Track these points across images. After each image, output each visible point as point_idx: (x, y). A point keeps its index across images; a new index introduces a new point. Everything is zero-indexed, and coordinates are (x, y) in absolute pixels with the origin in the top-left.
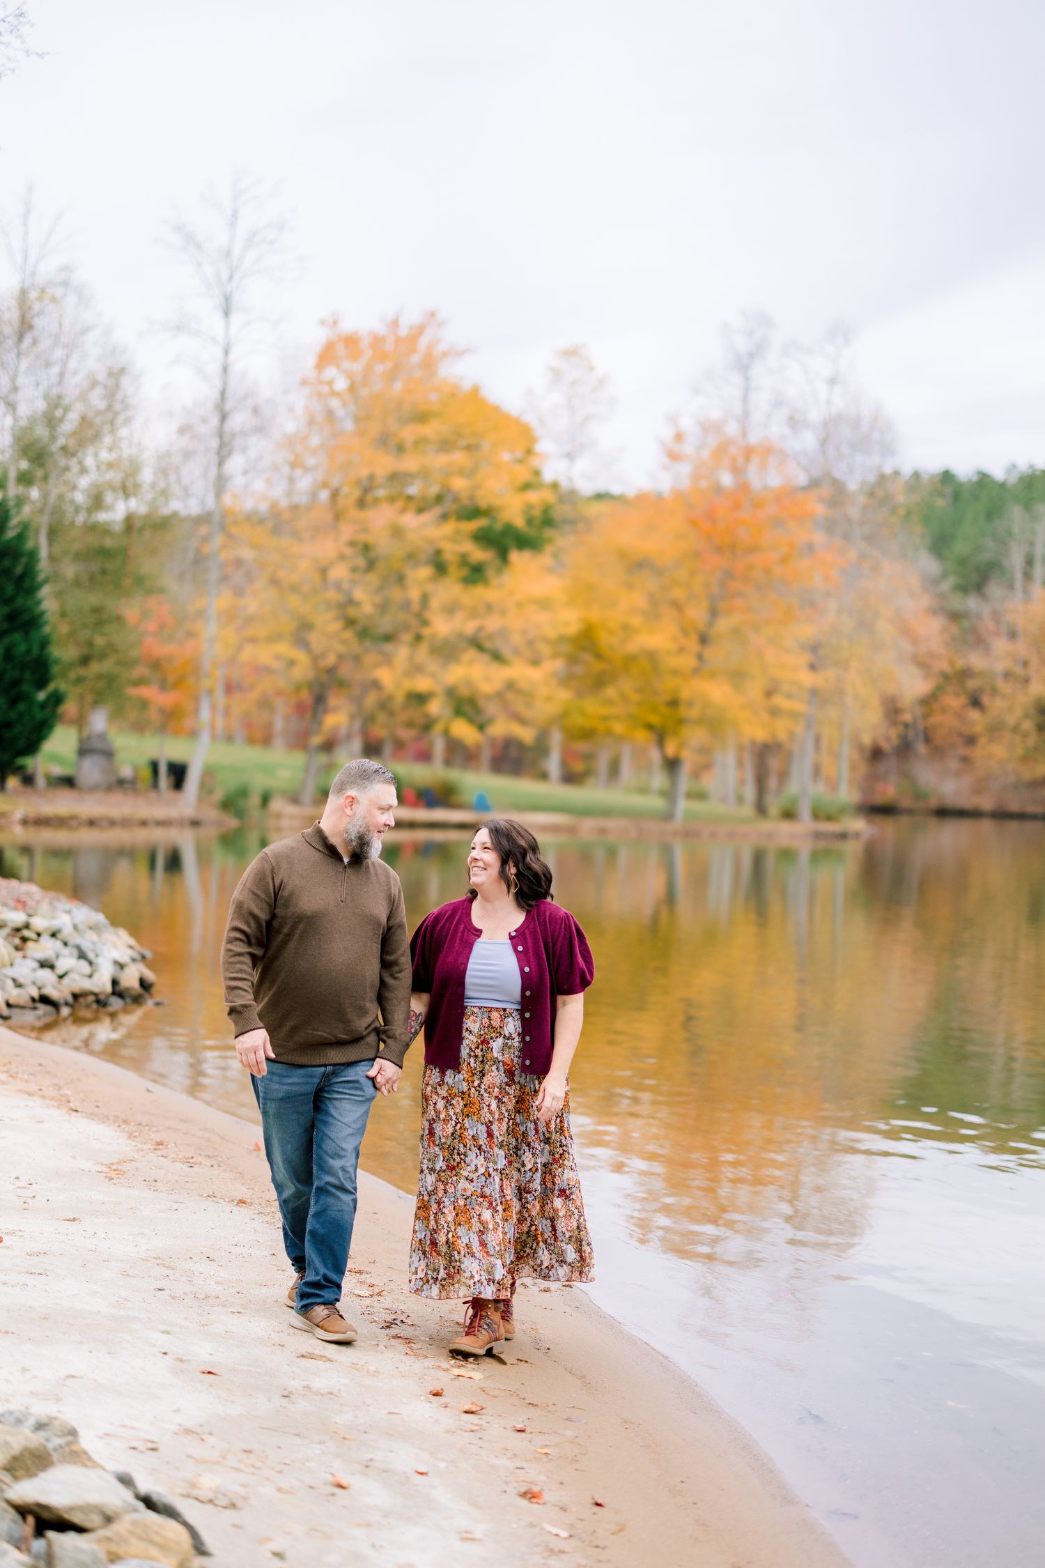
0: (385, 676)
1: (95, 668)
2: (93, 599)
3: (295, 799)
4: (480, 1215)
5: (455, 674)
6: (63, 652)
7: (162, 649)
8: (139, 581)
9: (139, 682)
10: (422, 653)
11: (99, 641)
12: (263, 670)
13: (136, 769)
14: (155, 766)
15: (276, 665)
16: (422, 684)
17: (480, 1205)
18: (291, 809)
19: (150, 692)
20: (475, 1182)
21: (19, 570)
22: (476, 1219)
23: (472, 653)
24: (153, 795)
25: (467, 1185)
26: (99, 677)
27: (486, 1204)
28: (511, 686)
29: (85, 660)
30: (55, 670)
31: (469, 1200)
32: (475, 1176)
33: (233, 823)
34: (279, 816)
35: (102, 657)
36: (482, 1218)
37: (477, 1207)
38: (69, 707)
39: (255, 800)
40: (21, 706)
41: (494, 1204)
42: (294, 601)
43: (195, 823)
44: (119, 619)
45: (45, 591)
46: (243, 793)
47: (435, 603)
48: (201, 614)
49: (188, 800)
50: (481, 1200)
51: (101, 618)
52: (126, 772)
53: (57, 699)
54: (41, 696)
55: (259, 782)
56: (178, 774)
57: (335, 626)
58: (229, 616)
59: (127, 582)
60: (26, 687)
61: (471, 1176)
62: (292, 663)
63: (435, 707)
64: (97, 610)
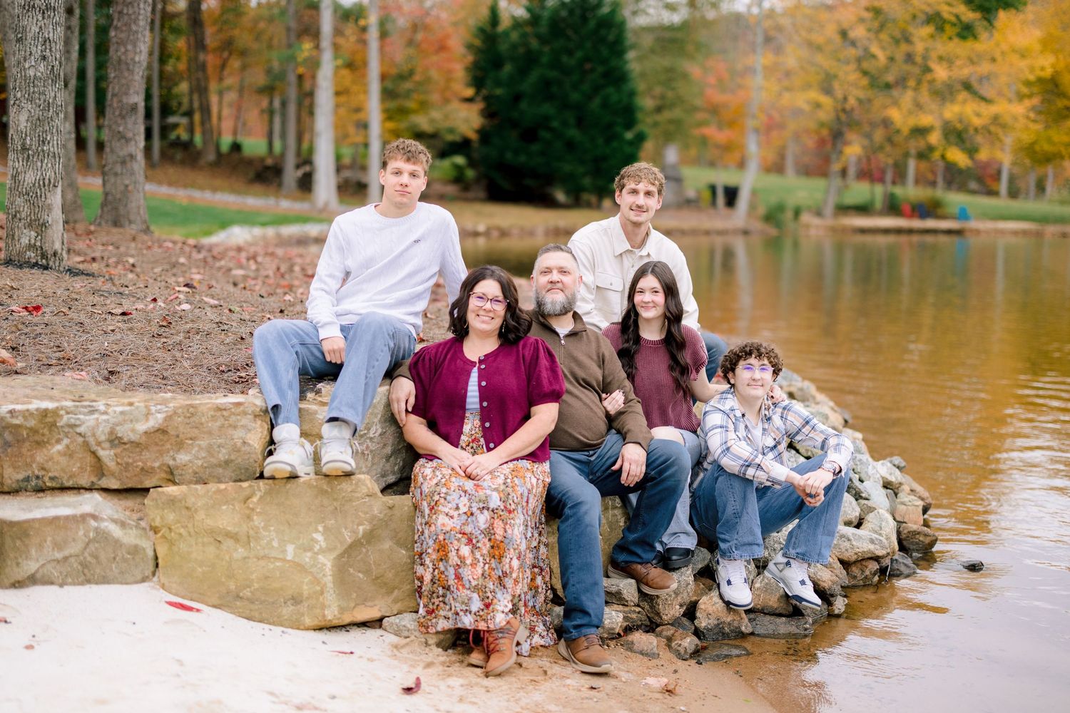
0: (895, 115)
1: (667, 115)
2: (666, 62)
3: (819, 214)
4: (458, 550)
5: (951, 111)
6: (646, 102)
7: (718, 97)
8: (698, 46)
9: (701, 124)
10: (925, 97)
11: (670, 94)
12: (798, 112)
13: (698, 192)
14: (713, 189)
15: (806, 107)
16: (926, 120)
17: (458, 540)
18: (816, 221)
19: (711, 131)
20: (455, 519)
21: (611, 38)
22: (454, 553)
23: (963, 95)
24: (712, 211)
25: (446, 520)
26: (671, 122)
27: (464, 540)
28: (996, 119)
29: (659, 109)
30: (639, 116)
31: (448, 535)
32: (455, 514)
33: (773, 232)
34: (807, 226)
35: (672, 106)
36: (460, 553)
37: (456, 542)
38: (649, 146)
39: (789, 215)
40: (615, 144)
41: (474, 541)
42: (819, 59)
43: (746, 233)
44: (685, 76)
45: (631, 55)
46: (780, 208)
47: (934, 55)
48: (750, 71)
49: (740, 215)
50: (460, 536)
51: (671, 76)
52: (691, 193)
53: (641, 138)
54: (629, 135)
55: (792, 201)
56: (731, 195)
57: (854, 76)
58: (769, 71)
59: (690, 48)
60: (618, 129)
61: (452, 513)
62: (818, 105)
63: (934, 138)
64: (670, 70)
